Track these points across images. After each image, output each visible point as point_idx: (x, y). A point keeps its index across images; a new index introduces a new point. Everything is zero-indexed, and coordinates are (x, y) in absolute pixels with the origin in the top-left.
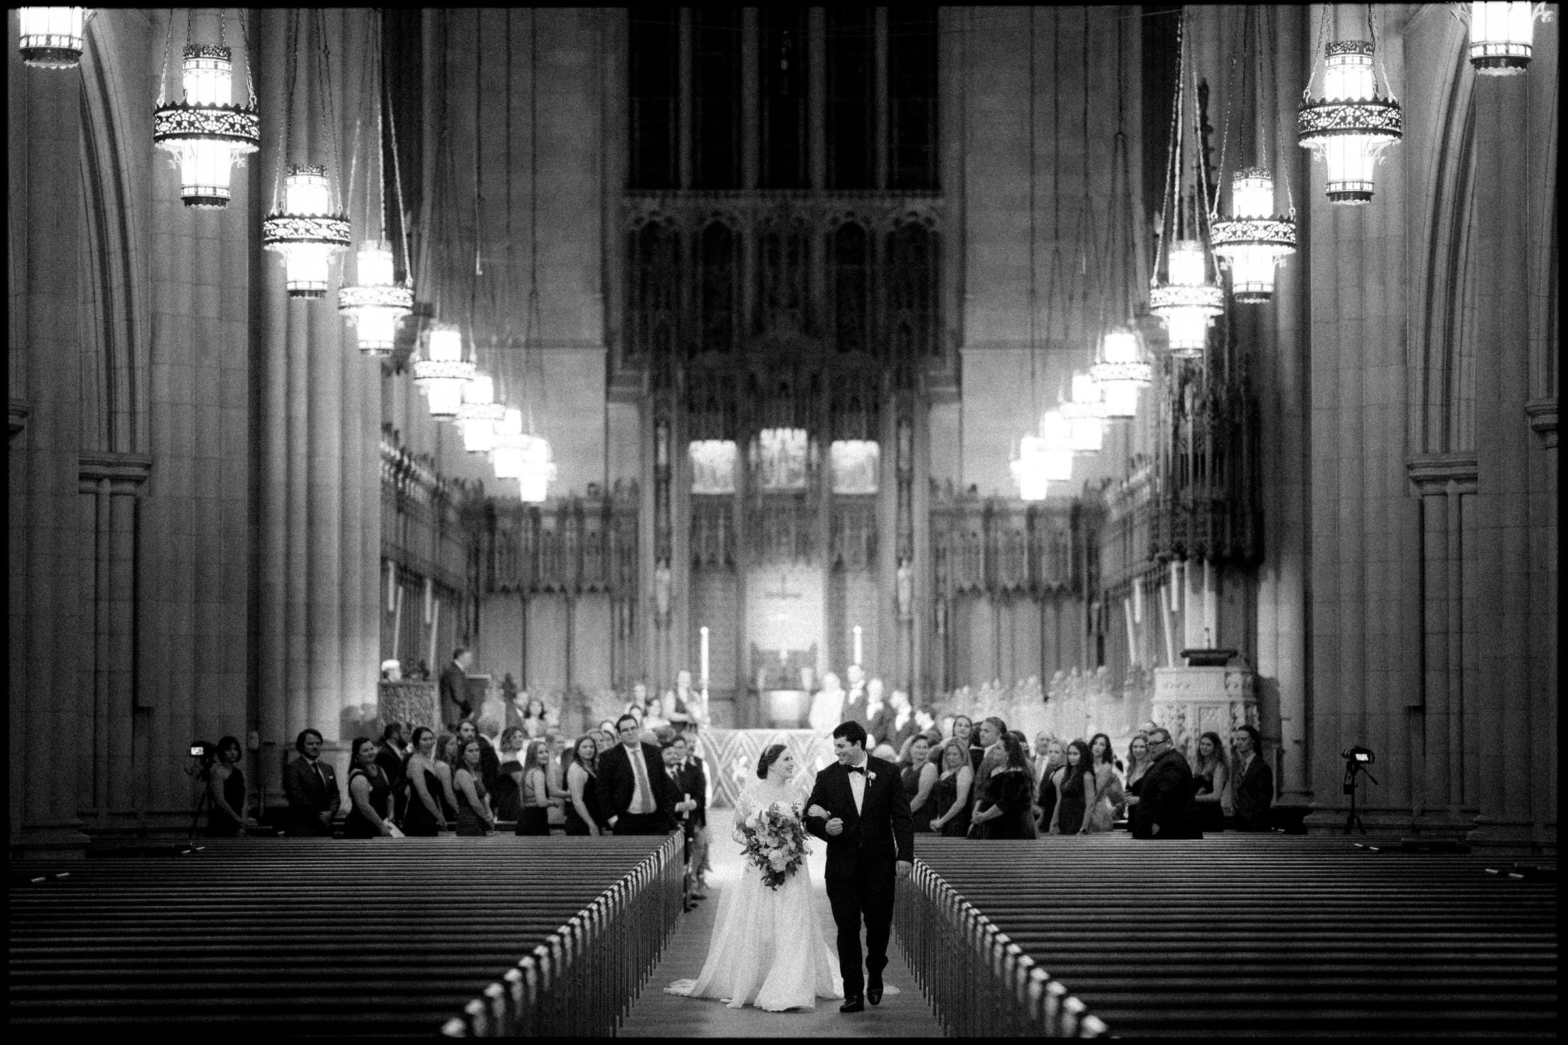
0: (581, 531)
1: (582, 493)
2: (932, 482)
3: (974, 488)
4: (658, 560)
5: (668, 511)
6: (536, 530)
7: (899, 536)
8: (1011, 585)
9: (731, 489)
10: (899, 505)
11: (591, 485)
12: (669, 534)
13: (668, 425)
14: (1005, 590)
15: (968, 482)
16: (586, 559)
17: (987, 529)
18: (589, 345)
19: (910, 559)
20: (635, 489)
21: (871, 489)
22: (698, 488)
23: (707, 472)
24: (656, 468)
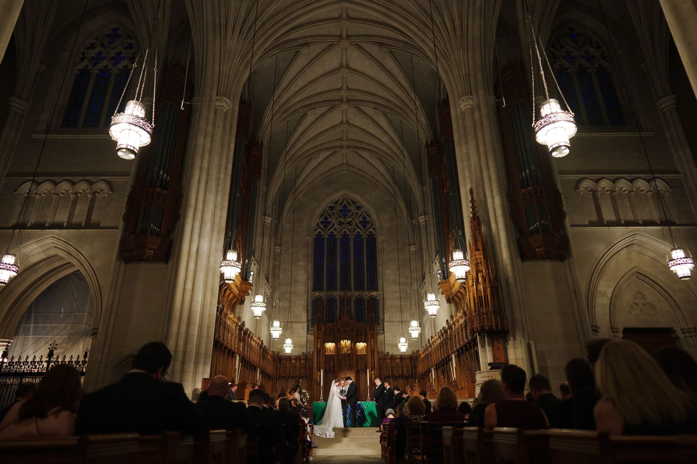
0: (300, 363)
1: (301, 354)
2: (379, 352)
3: (388, 352)
4: (317, 370)
5: (320, 359)
6: (290, 363)
7: (371, 364)
8: (397, 375)
9: (334, 354)
10: (372, 356)
11: (303, 353)
12: (320, 364)
13: (320, 339)
14: (396, 376)
15: (386, 352)
16: (301, 369)
17: (391, 362)
18: (304, 322)
19: (374, 369)
20: (313, 353)
21: (365, 353)
22: (327, 353)
23: (329, 350)
24: (317, 348)
